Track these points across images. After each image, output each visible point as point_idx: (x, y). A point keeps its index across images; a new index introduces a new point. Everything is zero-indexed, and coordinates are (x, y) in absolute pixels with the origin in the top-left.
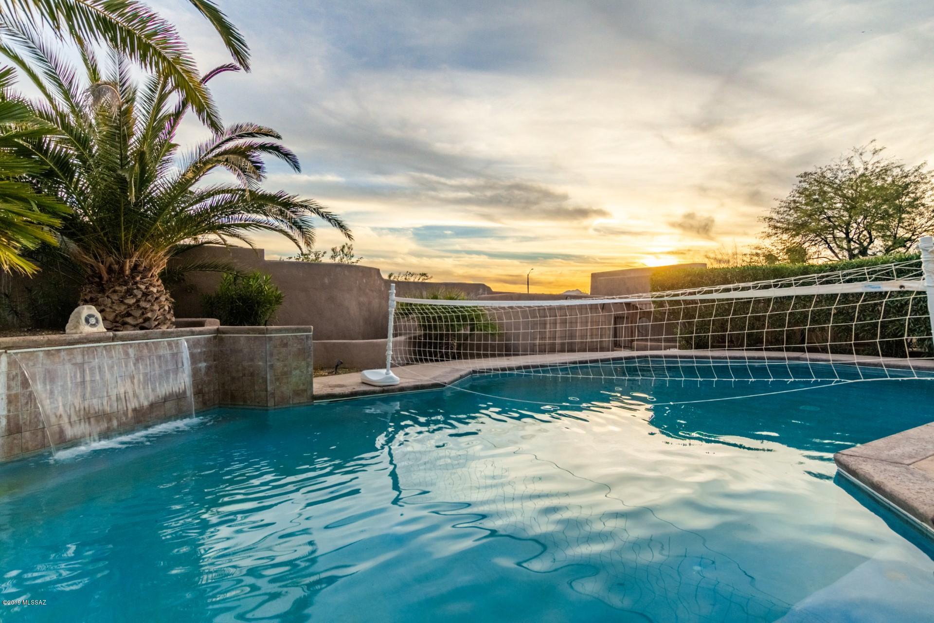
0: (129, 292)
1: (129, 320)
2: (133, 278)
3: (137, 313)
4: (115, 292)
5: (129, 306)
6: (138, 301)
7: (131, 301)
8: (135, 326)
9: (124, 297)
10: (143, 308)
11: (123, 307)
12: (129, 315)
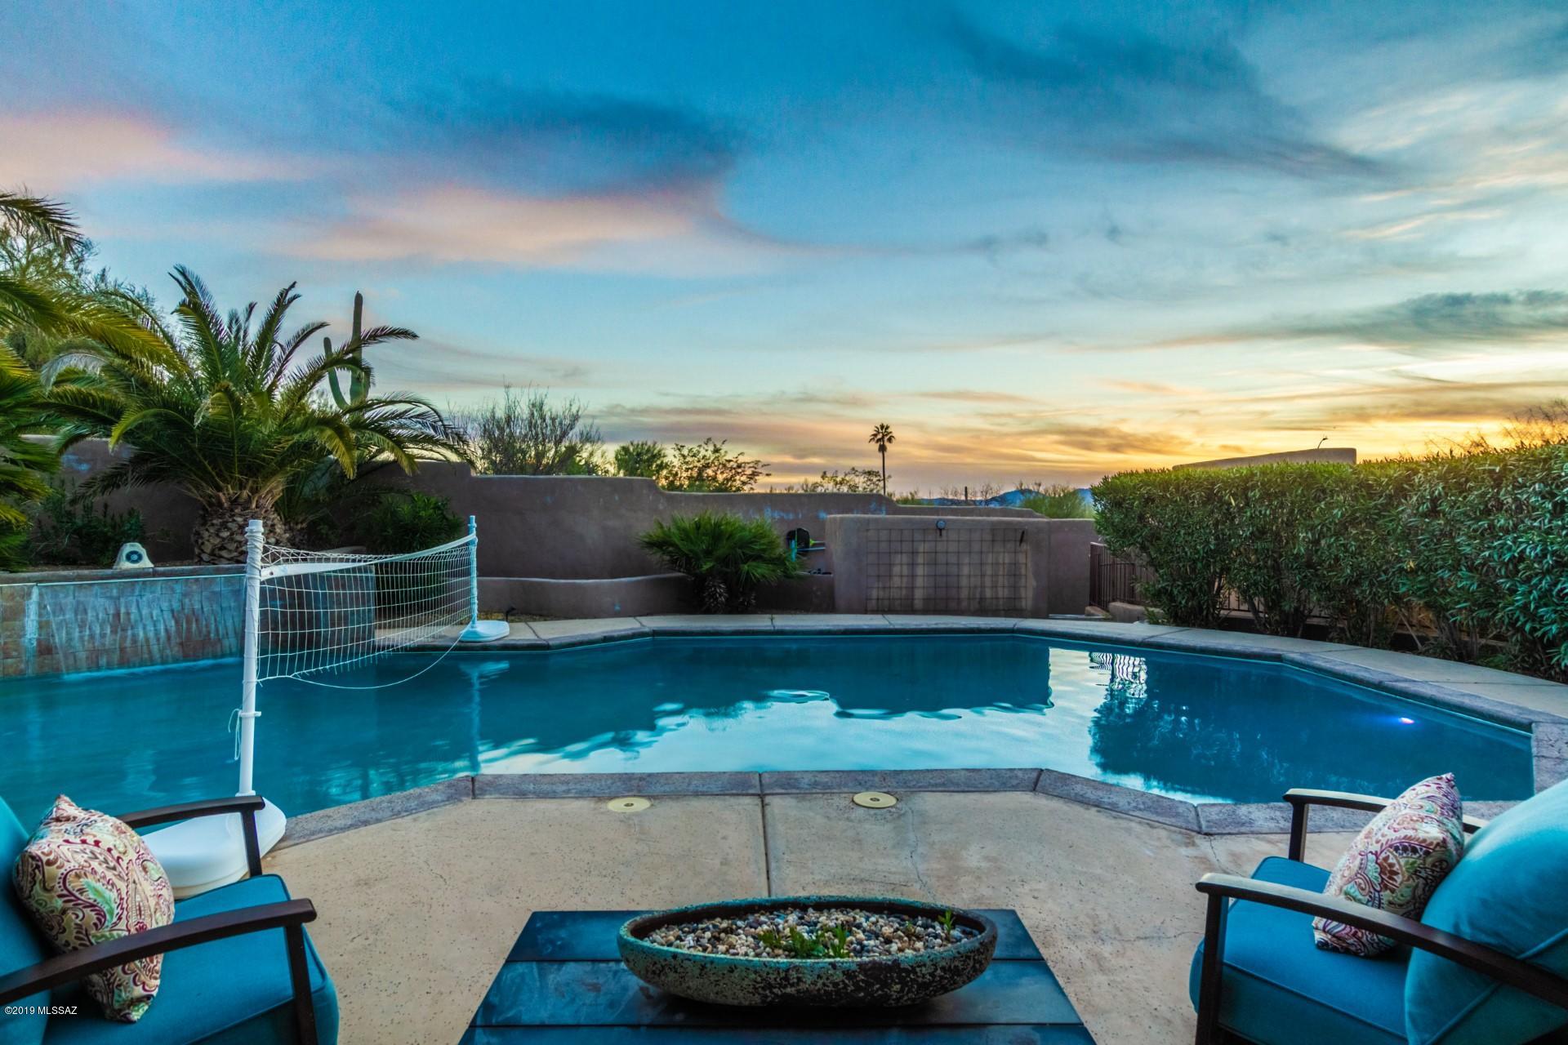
0: (224, 526)
1: (224, 553)
2: (232, 510)
3: (232, 546)
4: (213, 525)
5: (224, 539)
6: (232, 534)
7: (225, 534)
8: (230, 560)
9: (219, 530)
10: (237, 541)
11: (218, 541)
12: (223, 548)
